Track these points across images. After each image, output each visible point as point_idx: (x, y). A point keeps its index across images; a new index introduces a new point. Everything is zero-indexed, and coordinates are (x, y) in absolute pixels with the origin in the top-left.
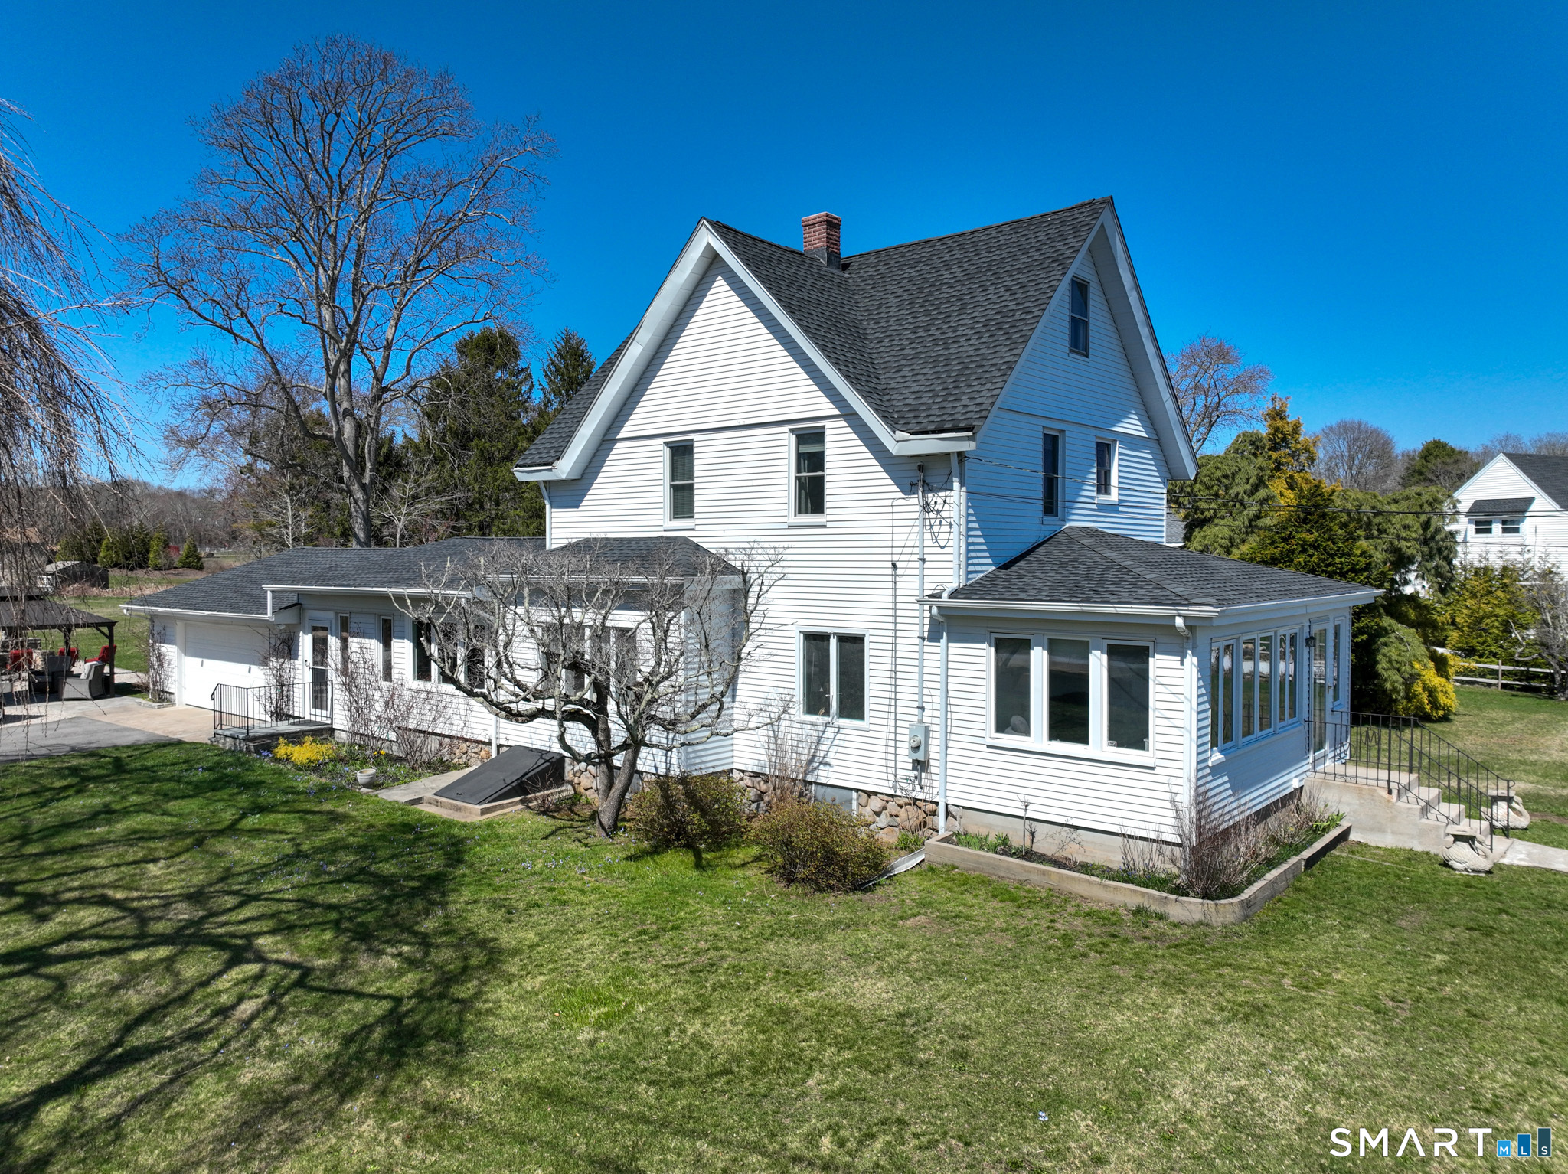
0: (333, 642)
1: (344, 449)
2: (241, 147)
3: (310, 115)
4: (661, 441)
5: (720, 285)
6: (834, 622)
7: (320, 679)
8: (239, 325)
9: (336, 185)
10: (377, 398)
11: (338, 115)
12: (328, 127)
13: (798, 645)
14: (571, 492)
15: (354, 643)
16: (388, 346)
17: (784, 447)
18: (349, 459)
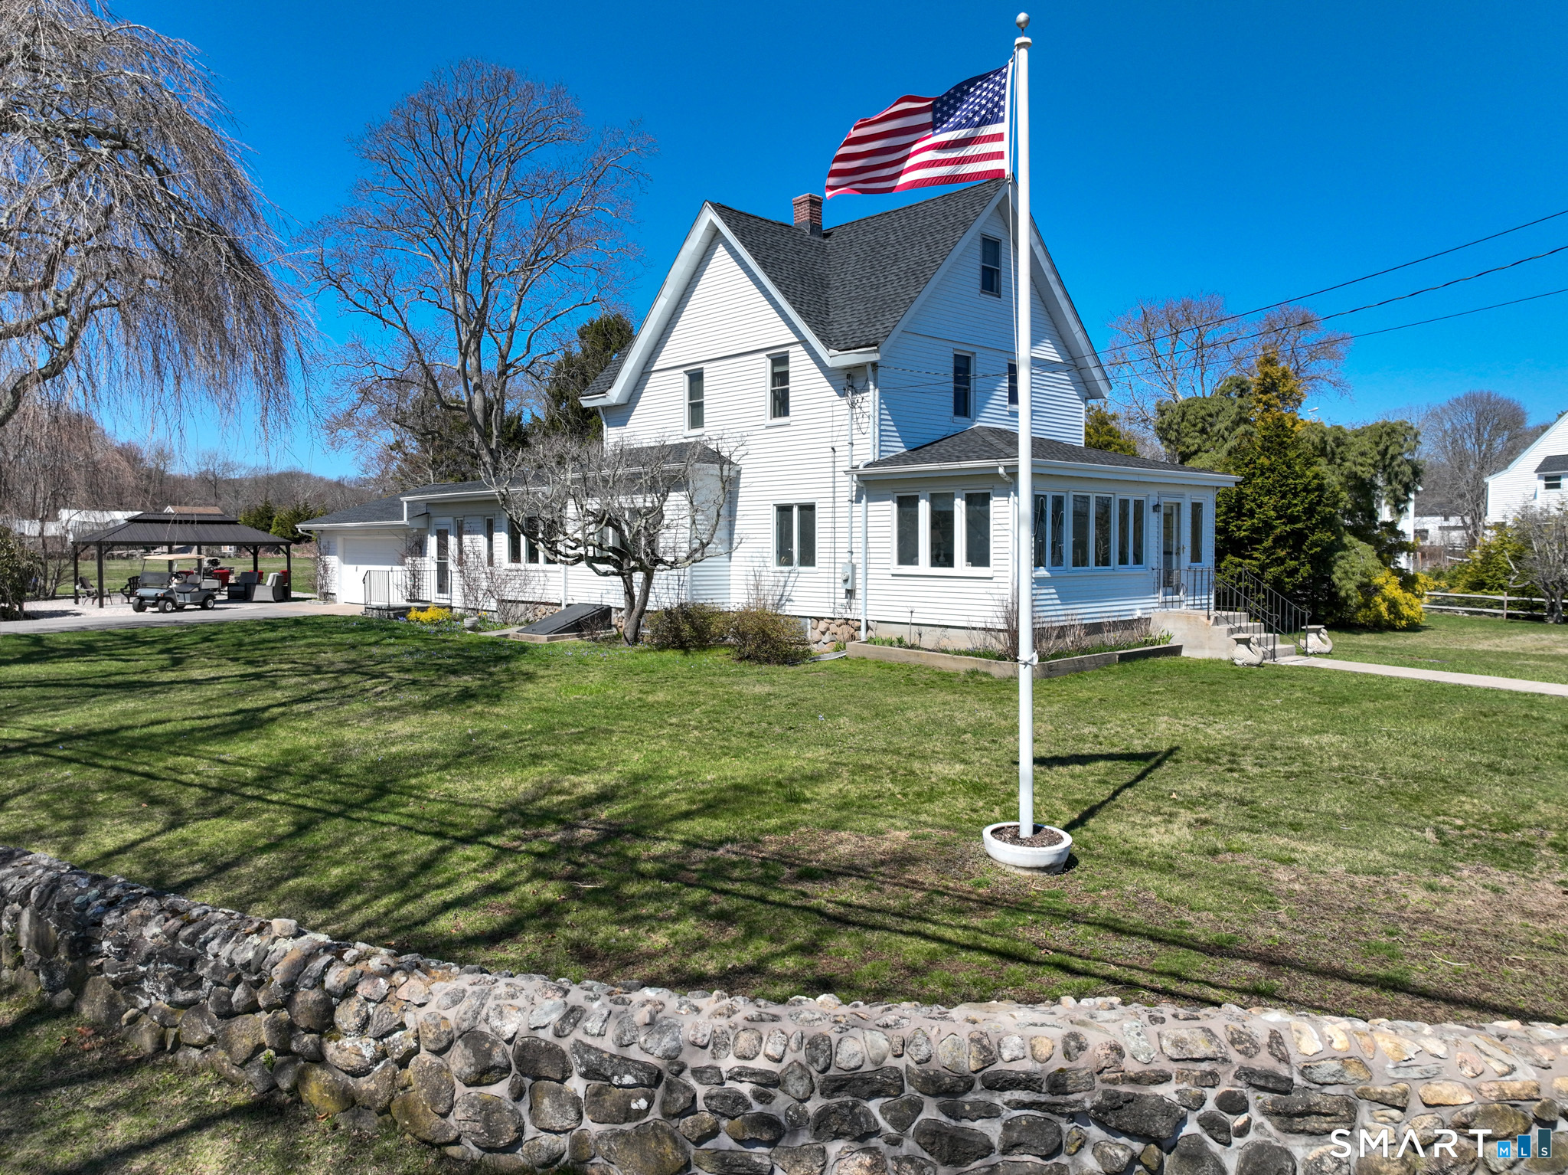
0: (452, 540)
1: (474, 417)
2: (389, 159)
3: (446, 127)
4: (681, 370)
5: (721, 250)
6: (794, 496)
7: (442, 571)
8: (387, 312)
9: (468, 189)
10: (503, 373)
11: (469, 127)
12: (461, 138)
13: (772, 515)
14: (621, 413)
15: (466, 538)
16: (512, 328)
17: (763, 367)
18: (478, 427)
